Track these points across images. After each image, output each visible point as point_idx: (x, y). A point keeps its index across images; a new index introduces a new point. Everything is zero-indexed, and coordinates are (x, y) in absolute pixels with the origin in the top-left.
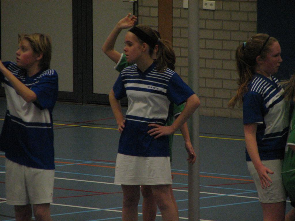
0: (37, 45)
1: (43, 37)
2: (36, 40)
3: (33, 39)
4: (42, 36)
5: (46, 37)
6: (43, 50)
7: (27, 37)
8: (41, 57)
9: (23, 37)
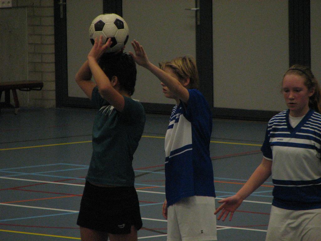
0: (181, 71)
1: (186, 60)
2: (179, 66)
3: (175, 65)
4: (184, 59)
5: (189, 59)
6: (189, 74)
7: (168, 64)
8: (188, 81)
9: (164, 65)
